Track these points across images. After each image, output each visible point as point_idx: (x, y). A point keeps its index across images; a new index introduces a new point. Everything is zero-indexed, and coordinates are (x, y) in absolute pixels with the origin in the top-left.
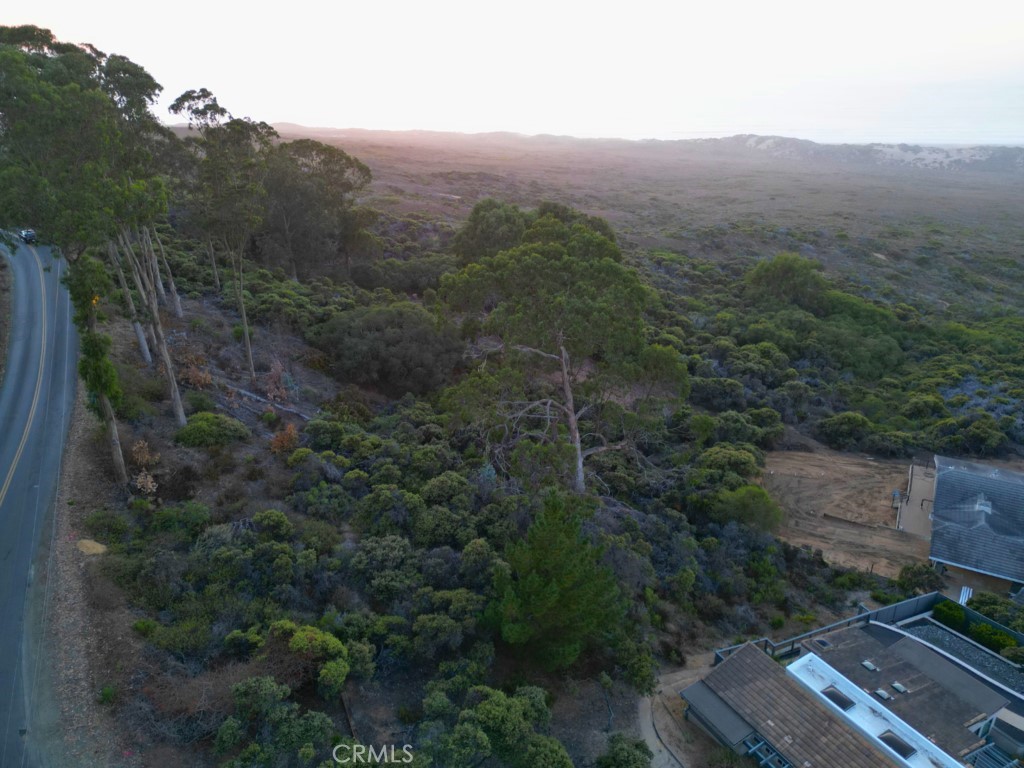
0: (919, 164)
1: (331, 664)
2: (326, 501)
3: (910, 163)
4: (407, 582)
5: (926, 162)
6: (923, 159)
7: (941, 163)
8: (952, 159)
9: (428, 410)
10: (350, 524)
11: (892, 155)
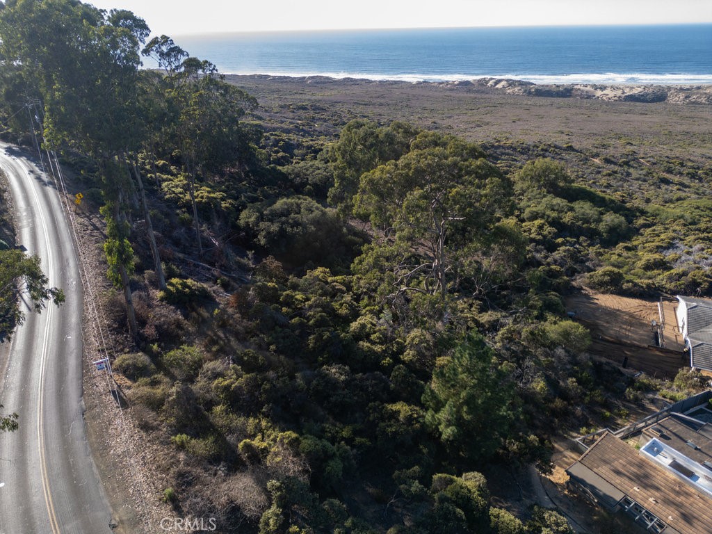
0: (604, 98)
1: (331, 463)
2: (282, 341)
3: (598, 97)
4: (355, 398)
5: (610, 96)
6: (608, 95)
7: (620, 97)
8: (626, 95)
9: (328, 273)
10: (301, 357)
11: (586, 92)
